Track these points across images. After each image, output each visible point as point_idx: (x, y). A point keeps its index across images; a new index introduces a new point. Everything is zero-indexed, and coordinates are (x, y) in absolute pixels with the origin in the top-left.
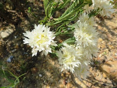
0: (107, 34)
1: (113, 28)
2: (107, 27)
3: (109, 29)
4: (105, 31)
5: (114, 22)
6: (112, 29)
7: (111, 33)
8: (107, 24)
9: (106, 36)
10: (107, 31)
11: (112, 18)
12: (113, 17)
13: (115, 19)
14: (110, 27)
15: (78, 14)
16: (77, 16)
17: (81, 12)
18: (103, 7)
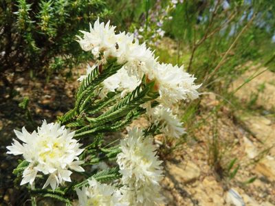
0: (172, 194)
1: (183, 181)
2: (172, 177)
3: (176, 183)
4: (169, 185)
5: (185, 169)
6: (181, 183)
7: (180, 191)
8: (170, 171)
9: (171, 197)
10: (172, 185)
11: (180, 161)
12: (181, 159)
13: (185, 163)
14: (177, 179)
15: (131, 118)
16: (128, 121)
17: (136, 115)
18: (167, 122)
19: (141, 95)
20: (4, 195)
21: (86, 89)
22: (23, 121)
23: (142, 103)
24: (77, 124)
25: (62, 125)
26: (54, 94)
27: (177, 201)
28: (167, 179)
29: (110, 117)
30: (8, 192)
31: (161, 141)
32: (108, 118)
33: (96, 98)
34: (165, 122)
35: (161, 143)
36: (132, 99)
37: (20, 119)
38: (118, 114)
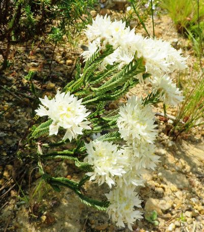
0: (187, 177)
1: (202, 164)
2: (188, 159)
3: (194, 166)
4: (184, 167)
6: (200, 167)
9: (186, 181)
10: (188, 168)
14: (195, 161)
15: (127, 87)
16: (125, 90)
17: (132, 85)
18: (165, 90)
19: (134, 69)
20: (3, 171)
21: (90, 65)
22: (11, 94)
23: (135, 75)
24: (83, 93)
25: (71, 94)
26: (41, 60)
27: (193, 186)
28: (182, 161)
29: (110, 86)
30: (7, 169)
31: (175, 115)
32: (108, 88)
33: (98, 70)
34: (163, 91)
35: (174, 118)
36: (127, 71)
37: (7, 92)
38: (116, 84)
